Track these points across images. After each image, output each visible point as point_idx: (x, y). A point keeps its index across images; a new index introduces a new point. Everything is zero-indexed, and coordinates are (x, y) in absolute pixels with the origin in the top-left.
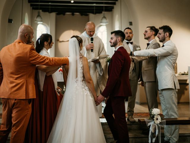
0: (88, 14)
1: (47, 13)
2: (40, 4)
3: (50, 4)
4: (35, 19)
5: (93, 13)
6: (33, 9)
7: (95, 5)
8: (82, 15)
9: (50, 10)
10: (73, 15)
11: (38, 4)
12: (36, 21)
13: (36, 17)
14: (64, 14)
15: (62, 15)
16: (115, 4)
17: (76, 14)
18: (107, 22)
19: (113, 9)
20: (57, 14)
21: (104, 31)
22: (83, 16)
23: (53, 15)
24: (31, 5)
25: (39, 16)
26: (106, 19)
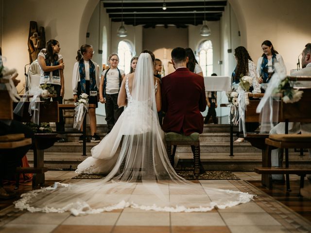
0: (187, 25)
1: (132, 26)
2: (123, 13)
3: (135, 13)
4: (118, 31)
5: (193, 23)
6: (113, 20)
7: (195, 12)
8: (178, 27)
9: (135, 21)
10: (166, 27)
11: (121, 13)
12: (118, 33)
13: (119, 28)
14: (154, 27)
15: (151, 28)
16: (223, 9)
17: (170, 26)
18: (209, 33)
19: (221, 18)
20: (144, 27)
21: (209, 48)
22: (181, 28)
23: (139, 28)
24: (110, 16)
25: (122, 27)
26: (208, 29)
